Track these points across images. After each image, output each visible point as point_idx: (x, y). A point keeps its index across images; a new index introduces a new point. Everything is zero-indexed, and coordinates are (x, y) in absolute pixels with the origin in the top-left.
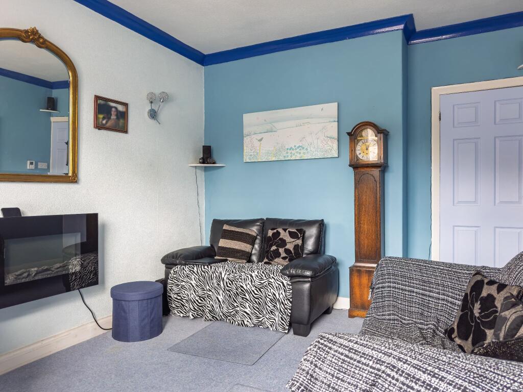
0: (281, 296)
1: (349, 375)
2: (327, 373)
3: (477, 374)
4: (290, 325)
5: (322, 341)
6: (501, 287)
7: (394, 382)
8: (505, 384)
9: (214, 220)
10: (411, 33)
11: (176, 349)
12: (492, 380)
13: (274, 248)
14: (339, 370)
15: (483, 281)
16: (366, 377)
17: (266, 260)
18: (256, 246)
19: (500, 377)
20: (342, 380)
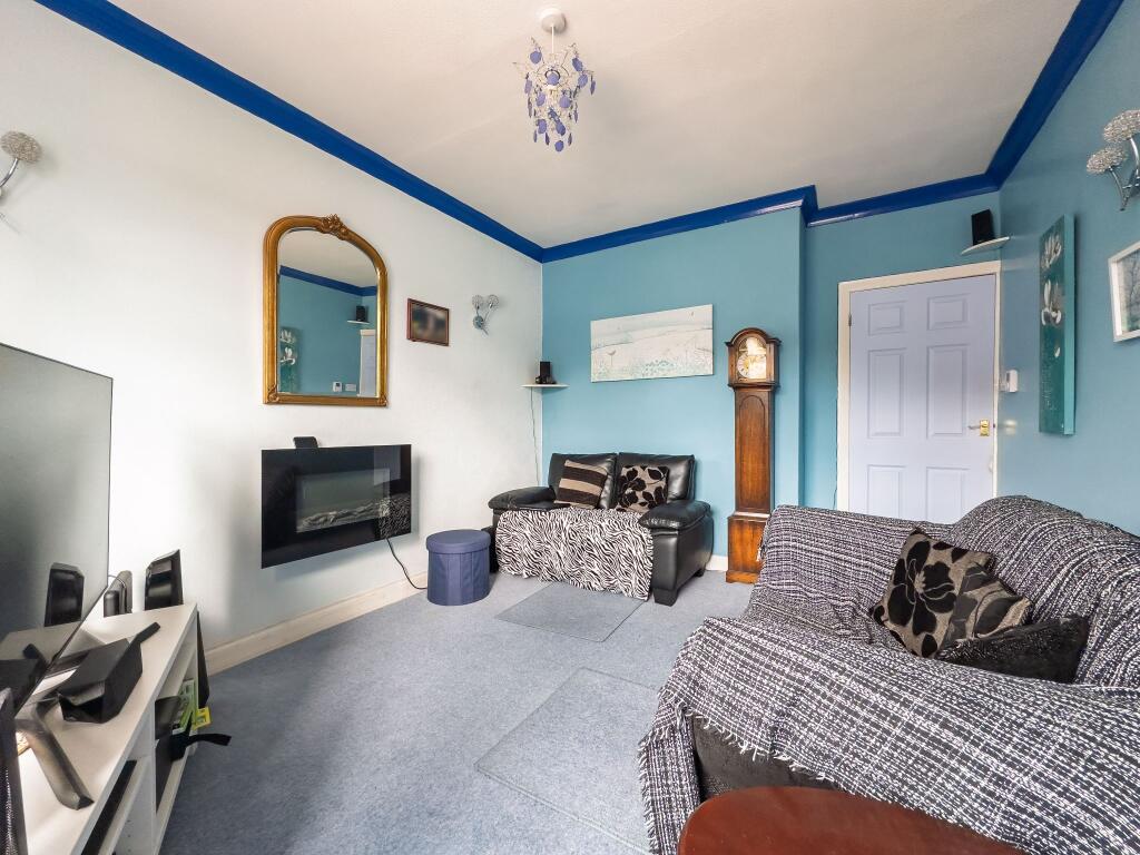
0: (639, 553)
1: (753, 686)
2: (719, 679)
3: (964, 699)
4: (651, 591)
5: (709, 631)
6: (958, 553)
7: (825, 701)
8: (1014, 718)
9: (554, 455)
10: (811, 209)
11: (505, 616)
12: (990, 711)
13: (629, 491)
14: (737, 678)
15: (928, 543)
16: (780, 692)
17: (619, 506)
18: (607, 488)
19: (1003, 707)
20: (742, 693)
